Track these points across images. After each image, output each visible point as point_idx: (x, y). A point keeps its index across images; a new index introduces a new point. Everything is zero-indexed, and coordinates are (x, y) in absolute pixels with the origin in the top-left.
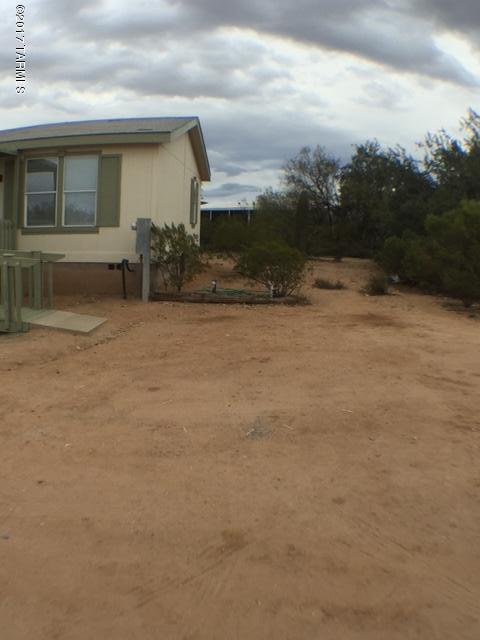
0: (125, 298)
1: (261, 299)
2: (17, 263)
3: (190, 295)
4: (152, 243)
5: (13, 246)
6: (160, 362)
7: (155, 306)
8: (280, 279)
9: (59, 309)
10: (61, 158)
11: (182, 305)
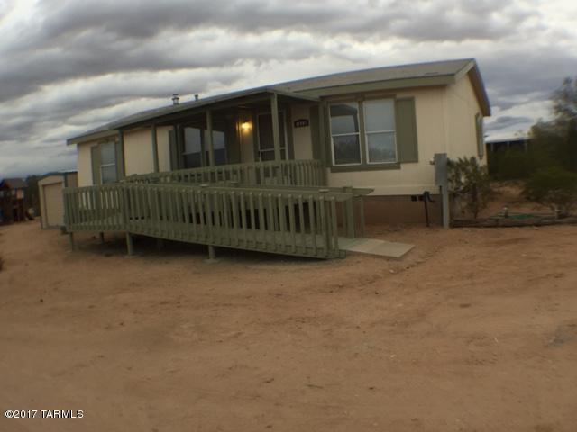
0: (428, 226)
1: (547, 221)
2: (333, 198)
3: (485, 220)
4: (450, 175)
5: (324, 182)
6: (469, 281)
7: (456, 232)
8: (562, 201)
9: (370, 238)
10: (360, 103)
11: (479, 230)
